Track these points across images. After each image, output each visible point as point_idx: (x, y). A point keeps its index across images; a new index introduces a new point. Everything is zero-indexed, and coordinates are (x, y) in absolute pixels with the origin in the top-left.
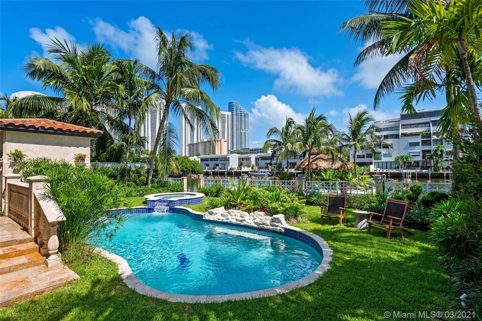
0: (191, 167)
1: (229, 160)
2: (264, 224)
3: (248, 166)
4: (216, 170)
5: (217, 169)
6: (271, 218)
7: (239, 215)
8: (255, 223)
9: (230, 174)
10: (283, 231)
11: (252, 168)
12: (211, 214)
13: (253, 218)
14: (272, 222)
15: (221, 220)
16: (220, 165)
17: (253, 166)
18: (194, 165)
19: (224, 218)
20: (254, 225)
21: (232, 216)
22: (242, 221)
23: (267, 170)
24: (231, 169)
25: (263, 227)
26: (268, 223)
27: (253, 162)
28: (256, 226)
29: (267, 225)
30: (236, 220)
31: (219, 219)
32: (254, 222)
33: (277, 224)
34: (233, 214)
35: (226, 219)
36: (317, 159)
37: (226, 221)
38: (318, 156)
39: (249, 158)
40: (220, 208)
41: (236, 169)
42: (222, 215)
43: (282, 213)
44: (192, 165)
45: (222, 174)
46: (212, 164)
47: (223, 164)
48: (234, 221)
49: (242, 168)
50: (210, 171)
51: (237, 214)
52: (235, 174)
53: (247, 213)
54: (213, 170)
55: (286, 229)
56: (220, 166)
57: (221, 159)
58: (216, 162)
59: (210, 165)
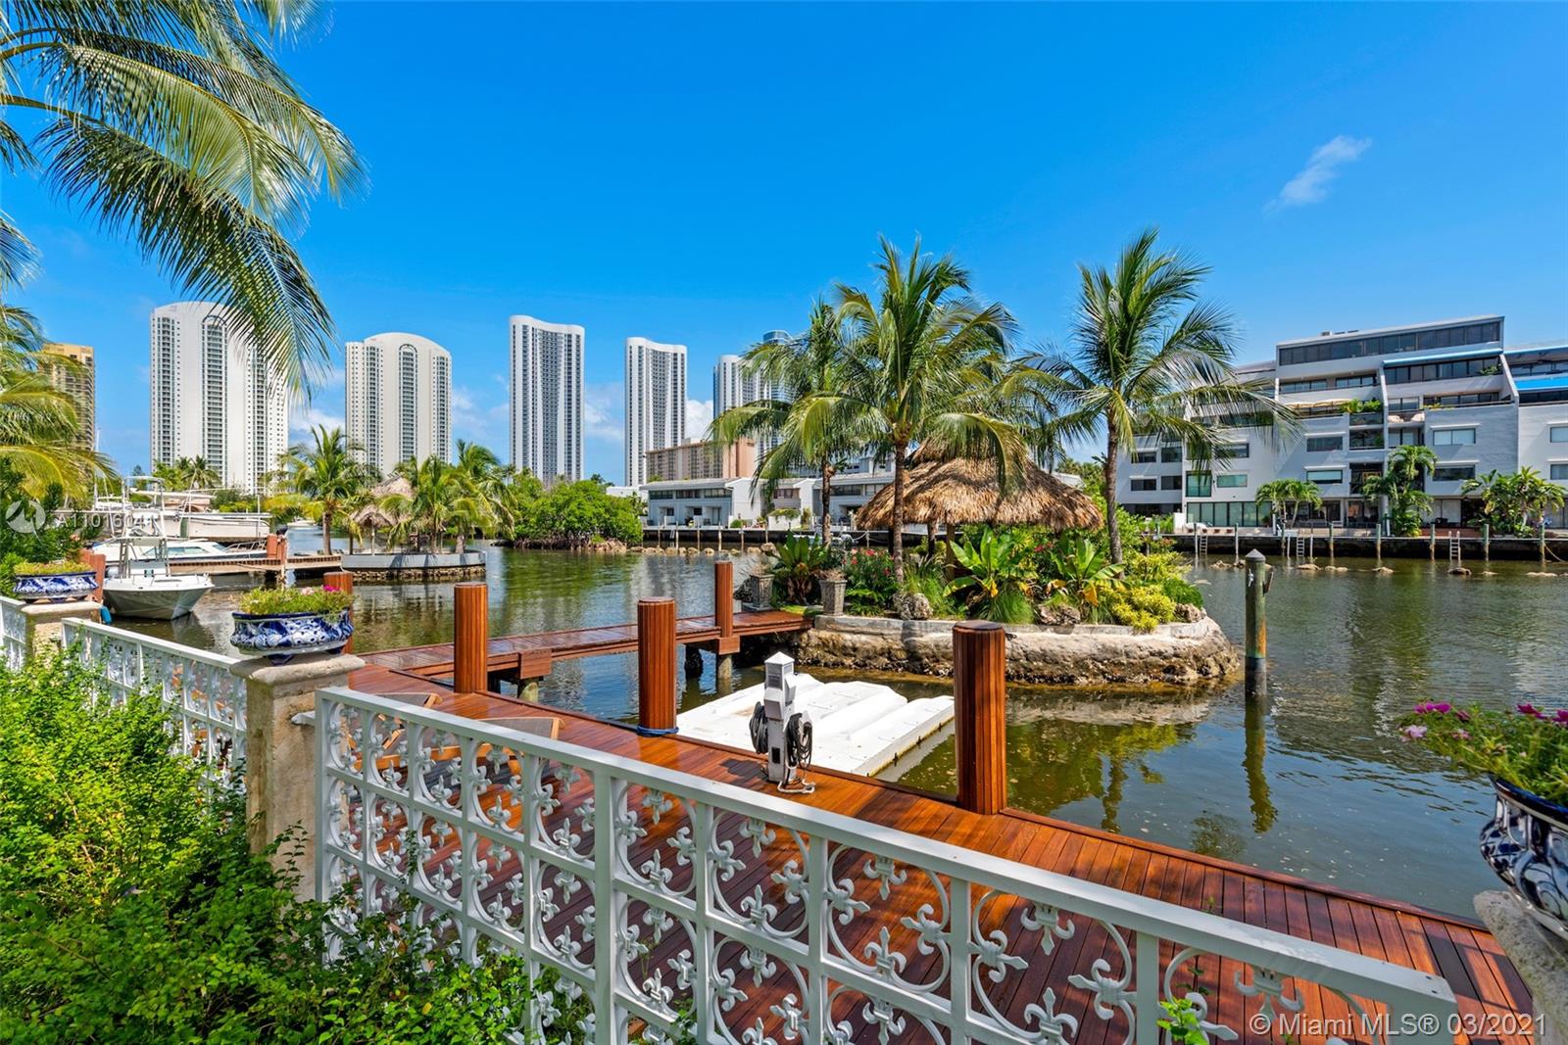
0: (598, 516)
1: (730, 496)
3: (790, 515)
4: (692, 527)
5: (697, 525)
9: (731, 539)
11: (803, 521)
16: (704, 510)
17: (806, 515)
18: (607, 511)
23: (845, 529)
24: (736, 524)
27: (806, 502)
36: (939, 480)
38: (942, 469)
39: (792, 490)
41: (755, 522)
44: (602, 510)
45: (709, 538)
46: (681, 506)
47: (713, 508)
49: (771, 519)
50: (673, 528)
52: (747, 540)
54: (684, 528)
56: (705, 514)
57: (708, 493)
58: (694, 503)
59: (677, 512)
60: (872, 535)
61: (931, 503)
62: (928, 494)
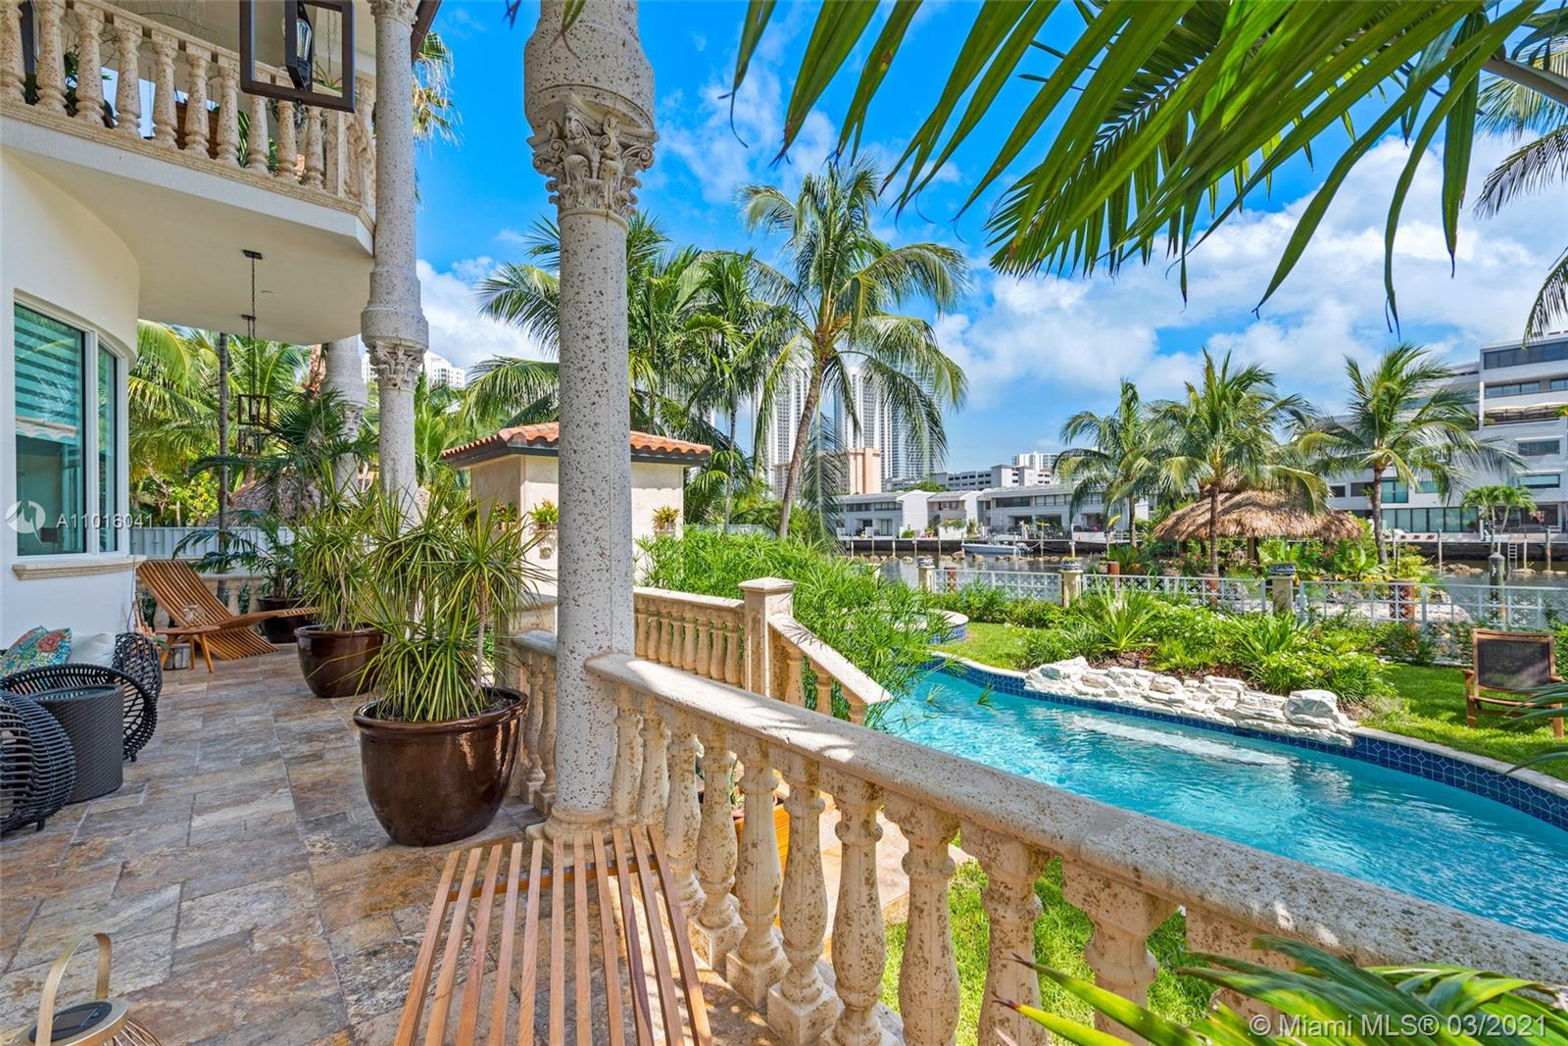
1: (900, 509)
2: (1260, 716)
3: (958, 525)
4: (865, 537)
5: (867, 535)
6: (1283, 699)
7: (1145, 684)
8: (1224, 712)
9: (905, 548)
10: (1349, 742)
11: (969, 531)
12: (1052, 675)
13: (1206, 696)
14: (1294, 713)
15: (1089, 698)
16: (874, 522)
17: (972, 525)
19: (1101, 691)
20: (1218, 717)
21: (1124, 685)
22: (1170, 703)
23: (1017, 538)
24: (906, 535)
25: (1262, 726)
26: (1279, 714)
27: (972, 513)
28: (1228, 721)
29: (1274, 721)
30: (1147, 698)
31: (1081, 693)
32: (1217, 710)
33: (1316, 720)
34: (1130, 681)
35: (1108, 694)
36: (1238, 506)
37: (1109, 700)
38: (1238, 498)
39: (958, 502)
40: (1071, 661)
41: (923, 533)
42: (1085, 681)
43: (1321, 686)
45: (883, 548)
46: (852, 519)
47: (884, 520)
48: (1139, 702)
49: (941, 530)
50: (847, 538)
51: (1140, 680)
52: (919, 549)
53: (1172, 680)
54: (857, 538)
55: (1359, 739)
56: (876, 526)
57: (878, 507)
58: (865, 515)
59: (847, 524)
60: (1046, 543)
61: (1239, 523)
62: (1234, 516)
